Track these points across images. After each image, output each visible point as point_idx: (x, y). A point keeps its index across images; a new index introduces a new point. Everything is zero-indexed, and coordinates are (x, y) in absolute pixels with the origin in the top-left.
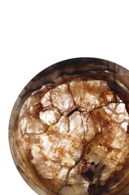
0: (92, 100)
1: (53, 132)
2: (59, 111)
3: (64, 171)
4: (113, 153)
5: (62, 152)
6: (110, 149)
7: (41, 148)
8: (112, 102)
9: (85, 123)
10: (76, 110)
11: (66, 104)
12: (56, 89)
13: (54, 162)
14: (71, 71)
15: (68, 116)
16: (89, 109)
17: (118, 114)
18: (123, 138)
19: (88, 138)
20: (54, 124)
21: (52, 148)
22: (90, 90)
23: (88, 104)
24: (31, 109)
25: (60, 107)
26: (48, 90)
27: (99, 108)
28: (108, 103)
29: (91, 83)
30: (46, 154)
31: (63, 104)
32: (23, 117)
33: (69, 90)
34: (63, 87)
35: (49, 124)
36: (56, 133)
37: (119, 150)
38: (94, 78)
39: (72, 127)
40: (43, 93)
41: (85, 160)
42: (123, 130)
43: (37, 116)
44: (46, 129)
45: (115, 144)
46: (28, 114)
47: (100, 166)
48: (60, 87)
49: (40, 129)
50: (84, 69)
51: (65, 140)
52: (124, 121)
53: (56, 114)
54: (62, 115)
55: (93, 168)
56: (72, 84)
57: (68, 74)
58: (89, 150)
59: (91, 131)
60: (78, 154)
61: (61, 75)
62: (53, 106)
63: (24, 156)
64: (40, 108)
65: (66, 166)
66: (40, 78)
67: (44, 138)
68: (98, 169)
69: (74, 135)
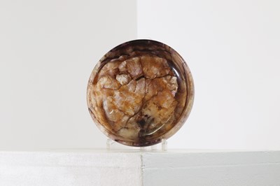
0: (155, 71)
1: (123, 90)
2: (131, 76)
3: (126, 118)
4: (162, 110)
5: (127, 104)
6: (160, 108)
7: (114, 100)
8: (168, 75)
9: (147, 87)
10: (143, 77)
12: (130, 60)
13: (120, 111)
14: (142, 48)
15: (137, 80)
16: (152, 77)
17: (171, 84)
18: (171, 102)
19: (147, 98)
20: (125, 84)
21: (121, 101)
22: (155, 63)
23: (152, 74)
24: (111, 71)
25: (132, 73)
26: (125, 60)
27: (159, 77)
28: (166, 76)
29: (157, 59)
30: (116, 104)
31: (135, 71)
32: (103, 76)
33: (140, 62)
34: (136, 59)
35: (121, 83)
36: (126, 91)
37: (167, 110)
38: (158, 55)
39: (137, 89)
40: (120, 62)
41: (141, 113)
42: (172, 95)
43: (114, 77)
44: (120, 87)
45: (165, 105)
46: (107, 74)
47: (151, 118)
48: (134, 59)
49: (115, 87)
50: (150, 49)
51: (132, 97)
52: (175, 89)
53: (128, 78)
54: (132, 79)
55: (146, 118)
56: (143, 58)
57: (139, 50)
58: (146, 106)
59: (150, 93)
60: (137, 108)
61: (134, 50)
62: (127, 71)
63: (98, 103)
64: (118, 72)
65: (127, 115)
66: (117, 50)
67: (117, 93)
68: (149, 120)
69: (137, 94)
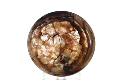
0: (64, 30)
1: (47, 44)
2: (49, 35)
3: (52, 61)
4: (73, 52)
5: (51, 52)
6: (72, 51)
7: (42, 51)
8: (72, 31)
9: (61, 40)
10: (57, 34)
11: (52, 32)
12: (48, 26)
13: (48, 57)
14: (54, 17)
15: (53, 37)
16: (62, 34)
17: (75, 36)
18: (78, 46)
19: (62, 46)
20: (47, 41)
21: (46, 51)
22: (63, 26)
23: (62, 32)
24: (37, 34)
25: (50, 33)
26: (44, 26)
27: (67, 33)
28: (70, 31)
29: (63, 23)
30: (44, 54)
31: (51, 32)
32: (34, 38)
33: (53, 26)
34: (51, 25)
35: (45, 41)
36: (48, 45)
37: (76, 51)
38: (64, 20)
39: (55, 42)
40: (42, 27)
41: (61, 56)
42: (77, 42)
43: (39, 37)
44: (44, 43)
45: (74, 49)
46: (35, 37)
48: (49, 25)
49: (41, 43)
50: (60, 16)
51: (52, 48)
52: (78, 39)
53: (48, 36)
54: (50, 37)
55: (65, 59)
57: (53, 19)
58: (63, 51)
59: (64, 43)
60: (58, 53)
61: (50, 19)
62: (46, 33)
63: (35, 55)
64: (41, 34)
65: (53, 58)
66: (40, 21)
67: (43, 47)
68: (67, 59)
69: (56, 45)
